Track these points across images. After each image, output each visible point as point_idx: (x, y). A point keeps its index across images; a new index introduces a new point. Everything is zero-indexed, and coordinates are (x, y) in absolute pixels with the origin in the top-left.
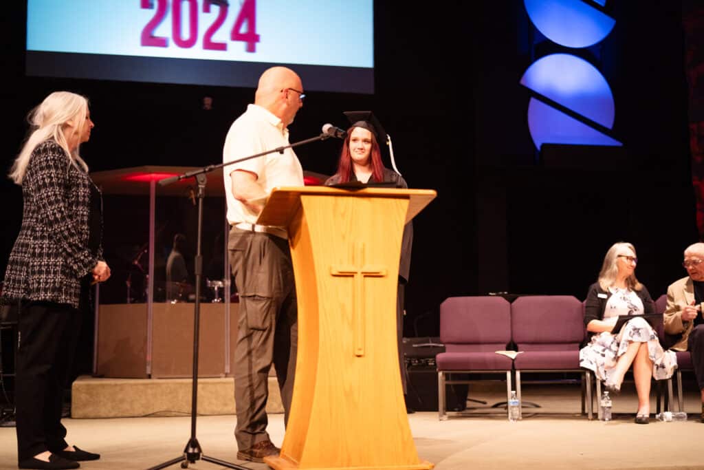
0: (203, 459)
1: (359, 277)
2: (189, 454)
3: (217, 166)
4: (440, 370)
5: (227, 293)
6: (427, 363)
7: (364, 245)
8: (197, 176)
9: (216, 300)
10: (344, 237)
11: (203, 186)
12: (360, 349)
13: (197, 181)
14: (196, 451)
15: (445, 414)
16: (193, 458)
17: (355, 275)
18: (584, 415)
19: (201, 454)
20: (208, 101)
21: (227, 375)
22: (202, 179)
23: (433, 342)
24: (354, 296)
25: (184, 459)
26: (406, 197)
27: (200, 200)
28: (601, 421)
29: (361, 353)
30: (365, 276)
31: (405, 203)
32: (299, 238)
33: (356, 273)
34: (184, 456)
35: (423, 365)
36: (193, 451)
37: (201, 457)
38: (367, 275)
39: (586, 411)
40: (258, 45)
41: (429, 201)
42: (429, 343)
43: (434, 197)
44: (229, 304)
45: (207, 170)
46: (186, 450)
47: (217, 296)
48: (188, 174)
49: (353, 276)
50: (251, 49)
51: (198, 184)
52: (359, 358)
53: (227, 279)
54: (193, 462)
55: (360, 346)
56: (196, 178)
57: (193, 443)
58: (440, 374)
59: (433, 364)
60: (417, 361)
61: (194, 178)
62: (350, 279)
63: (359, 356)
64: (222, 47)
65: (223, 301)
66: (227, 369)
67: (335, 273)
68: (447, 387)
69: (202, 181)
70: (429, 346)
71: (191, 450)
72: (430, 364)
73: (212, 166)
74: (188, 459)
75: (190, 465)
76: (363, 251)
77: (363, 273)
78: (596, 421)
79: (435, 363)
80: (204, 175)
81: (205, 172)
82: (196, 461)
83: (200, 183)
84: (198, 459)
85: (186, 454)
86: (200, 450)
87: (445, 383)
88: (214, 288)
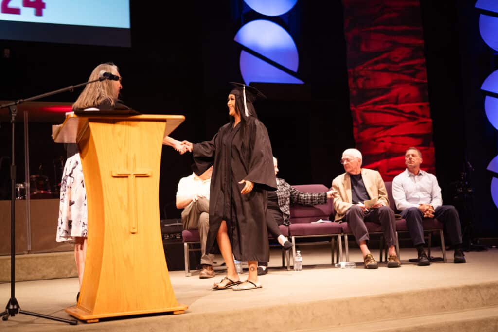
0: (20, 313)
1: (132, 178)
2: (9, 310)
3: (25, 100)
4: (185, 241)
5: (28, 193)
6: (175, 237)
7: (135, 155)
8: (11, 107)
9: (19, 198)
10: (120, 150)
11: (15, 115)
12: (134, 228)
13: (10, 111)
14: (15, 307)
15: (189, 272)
16: (13, 312)
17: (129, 176)
18: (283, 268)
19: (19, 309)
20: (7, 51)
21: (29, 252)
22: (14, 110)
23: (179, 222)
24: (128, 192)
25: (6, 314)
26: (164, 120)
27: (13, 125)
28: (296, 271)
29: (135, 231)
30: (136, 177)
31: (163, 124)
32: (87, 151)
33: (130, 175)
34: (6, 311)
35: (173, 238)
36: (13, 307)
37: (19, 311)
38: (137, 176)
39: (286, 265)
40: (44, 11)
41: (180, 123)
42: (176, 222)
43: (183, 121)
44: (29, 200)
45: (18, 102)
46: (8, 307)
47: (19, 195)
48: (4, 106)
49: (127, 177)
50: (39, 13)
51: (10, 113)
52: (133, 235)
53: (27, 182)
54: (13, 315)
55: (134, 226)
56: (9, 108)
57: (13, 301)
58: (185, 244)
59: (179, 237)
60: (168, 236)
61: (8, 108)
62: (125, 179)
63: (133, 233)
64: (17, 11)
65: (24, 198)
66: (29, 248)
67: (114, 175)
68: (190, 253)
69: (15, 111)
70: (176, 225)
71: (11, 307)
72: (177, 237)
73: (22, 100)
74: (10, 314)
75: (10, 318)
76: (135, 160)
77: (135, 175)
78: (293, 271)
79: (181, 237)
80: (15, 107)
81: (16, 104)
82: (15, 315)
83: (13, 112)
84: (17, 313)
85: (7, 310)
86: (18, 307)
87: (189, 250)
88: (17, 189)
